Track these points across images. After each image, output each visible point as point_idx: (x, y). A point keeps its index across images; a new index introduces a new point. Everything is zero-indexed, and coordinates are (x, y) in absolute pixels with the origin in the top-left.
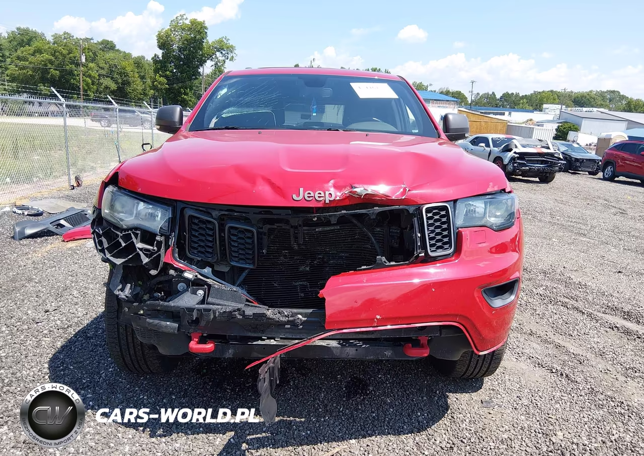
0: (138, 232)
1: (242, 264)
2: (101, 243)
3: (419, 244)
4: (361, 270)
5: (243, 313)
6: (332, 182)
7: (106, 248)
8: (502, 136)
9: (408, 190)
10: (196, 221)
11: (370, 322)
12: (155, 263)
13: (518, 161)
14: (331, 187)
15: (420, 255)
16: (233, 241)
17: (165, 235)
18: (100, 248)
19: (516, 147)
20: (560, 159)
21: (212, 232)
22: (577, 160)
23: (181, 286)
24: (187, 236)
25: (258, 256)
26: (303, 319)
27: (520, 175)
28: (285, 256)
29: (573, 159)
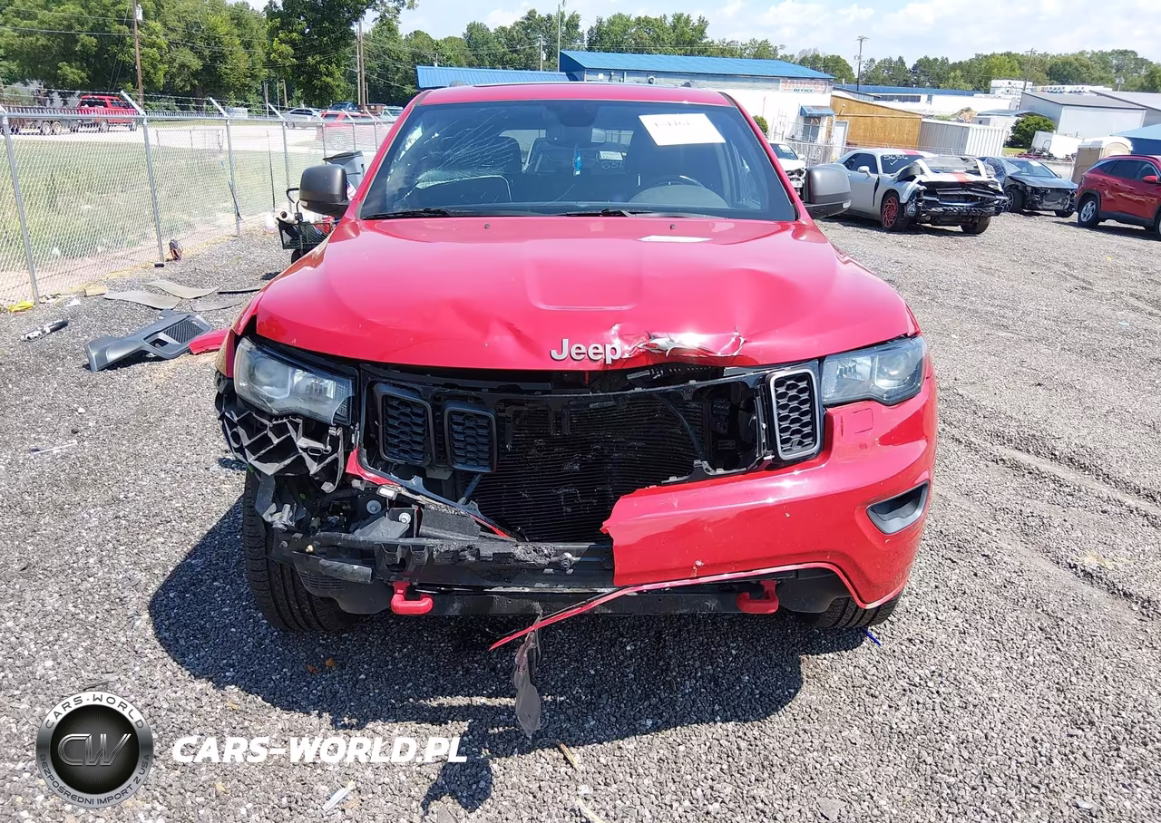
0: (298, 420)
1: (474, 466)
2: (236, 437)
3: (764, 441)
4: (668, 484)
5: (477, 554)
6: (616, 327)
7: (246, 447)
8: (899, 152)
9: (742, 340)
10: (395, 403)
11: (686, 571)
12: (330, 472)
13: (925, 198)
14: (614, 336)
15: (765, 458)
16: (457, 432)
17: (343, 426)
18: (236, 446)
19: (922, 172)
20: (997, 192)
21: (422, 420)
22: (1035, 190)
23: (372, 506)
24: (381, 426)
25: (498, 453)
26: (574, 559)
27: (927, 222)
28: (540, 449)
29: (1029, 189)
